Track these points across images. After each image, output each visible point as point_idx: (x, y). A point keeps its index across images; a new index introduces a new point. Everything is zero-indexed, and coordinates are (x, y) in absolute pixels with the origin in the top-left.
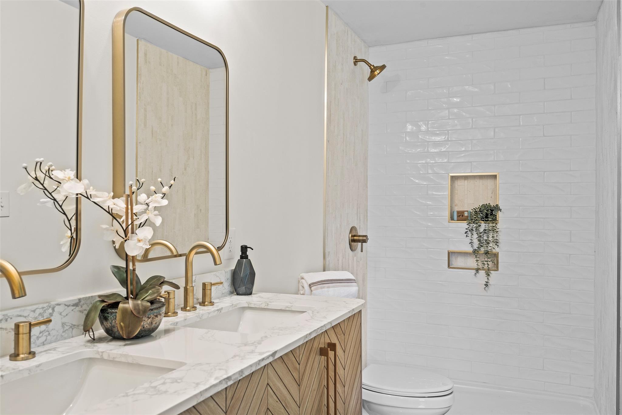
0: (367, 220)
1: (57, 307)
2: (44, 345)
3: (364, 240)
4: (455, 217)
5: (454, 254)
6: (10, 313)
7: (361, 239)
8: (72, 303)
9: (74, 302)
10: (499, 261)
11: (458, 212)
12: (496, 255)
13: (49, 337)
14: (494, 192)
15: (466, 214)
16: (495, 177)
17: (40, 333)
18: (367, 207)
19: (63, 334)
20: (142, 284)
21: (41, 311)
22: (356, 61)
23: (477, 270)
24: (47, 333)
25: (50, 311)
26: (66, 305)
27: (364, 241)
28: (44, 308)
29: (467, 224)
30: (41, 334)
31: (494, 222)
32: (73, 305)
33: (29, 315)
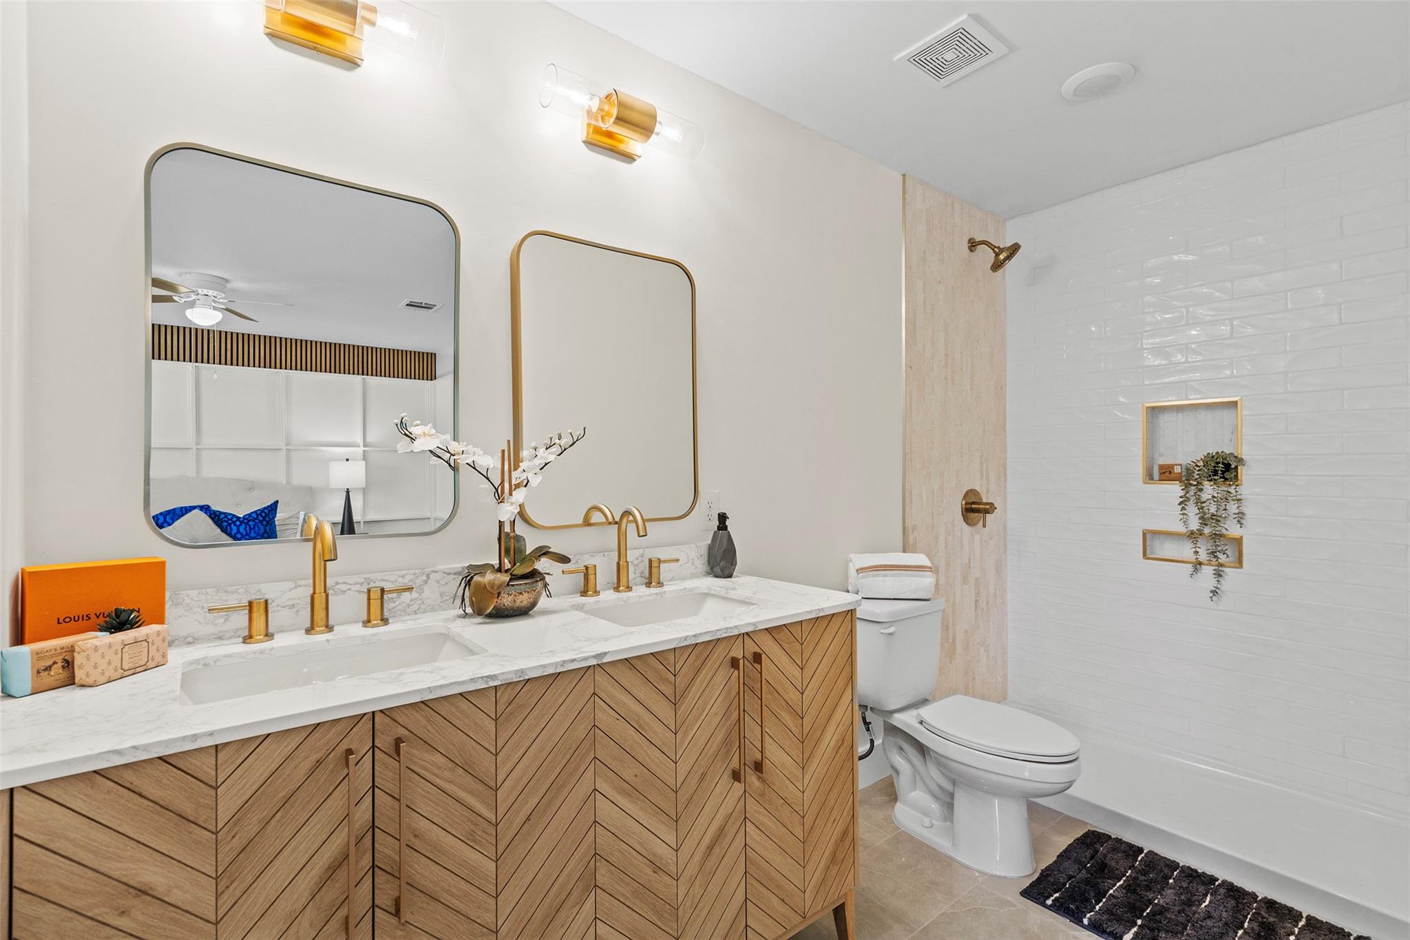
0: (1006, 480)
1: (433, 574)
2: (416, 613)
3: (989, 509)
4: (1156, 475)
5: (1158, 536)
6: (372, 576)
7: (982, 508)
8: (452, 572)
9: (456, 571)
10: (1244, 552)
11: (1161, 467)
12: (1238, 542)
13: (422, 607)
14: (1235, 430)
15: (1177, 470)
16: (1234, 404)
17: (411, 601)
18: (1006, 460)
19: (441, 604)
20: (527, 554)
21: (412, 577)
22: (973, 245)
23: (1198, 565)
24: (421, 601)
25: (424, 578)
26: (444, 573)
27: (987, 512)
28: (416, 574)
29: (1182, 490)
30: (413, 602)
31: (1231, 483)
32: (455, 574)
33: (396, 580)
